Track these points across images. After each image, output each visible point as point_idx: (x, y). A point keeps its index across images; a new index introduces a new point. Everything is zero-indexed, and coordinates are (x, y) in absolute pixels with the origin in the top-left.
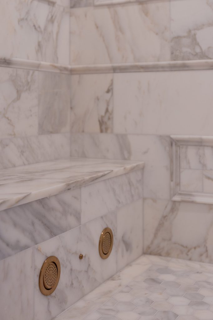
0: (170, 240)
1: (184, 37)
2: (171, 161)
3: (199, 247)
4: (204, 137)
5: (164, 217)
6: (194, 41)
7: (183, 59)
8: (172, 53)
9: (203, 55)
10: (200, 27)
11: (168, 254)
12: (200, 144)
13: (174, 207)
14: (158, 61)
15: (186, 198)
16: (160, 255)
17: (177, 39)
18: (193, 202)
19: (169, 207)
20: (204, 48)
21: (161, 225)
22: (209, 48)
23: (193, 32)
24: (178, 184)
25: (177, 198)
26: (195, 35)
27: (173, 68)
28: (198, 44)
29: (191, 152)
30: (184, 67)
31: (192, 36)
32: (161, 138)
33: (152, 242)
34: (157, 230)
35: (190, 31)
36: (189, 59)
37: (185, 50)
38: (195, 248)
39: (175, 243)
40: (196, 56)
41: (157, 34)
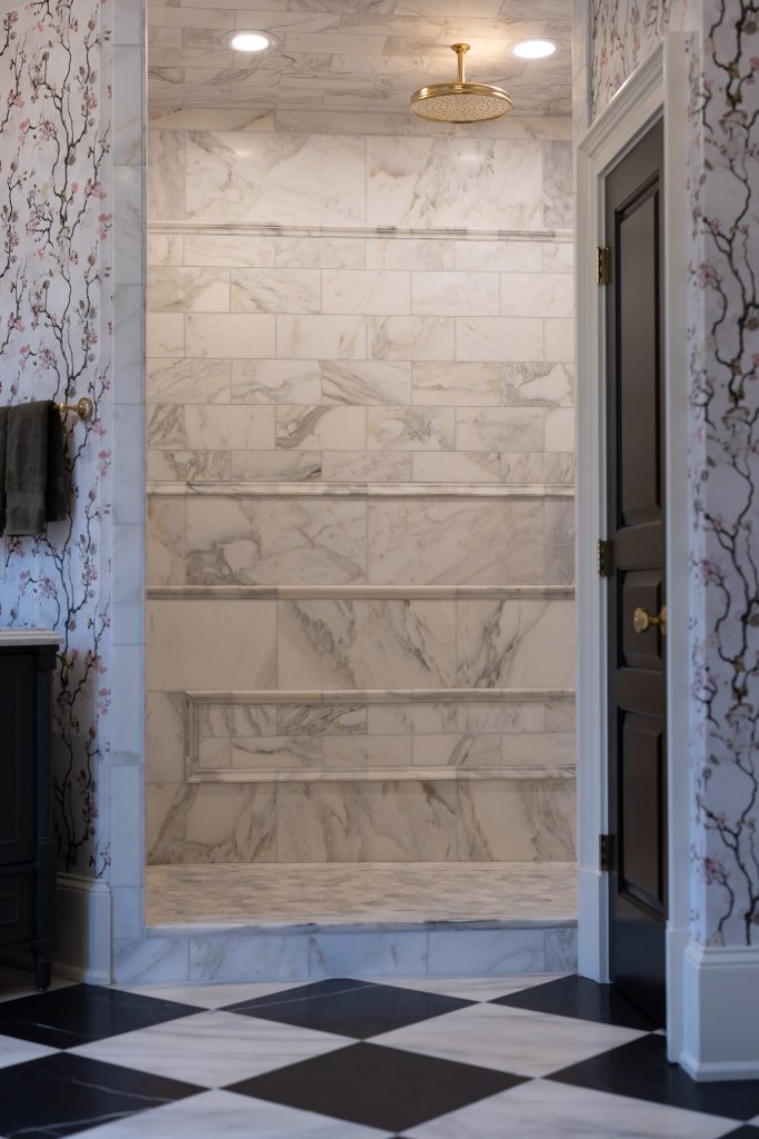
0: (183, 839)
1: (207, 552)
2: (186, 728)
3: (225, 842)
4: (235, 692)
5: (175, 808)
6: (221, 560)
7: (204, 583)
8: (189, 574)
9: (233, 579)
10: (230, 540)
11: (180, 860)
12: (228, 701)
13: (190, 791)
14: (167, 584)
15: (208, 778)
16: (168, 863)
17: (196, 554)
18: (218, 782)
19: (181, 795)
20: (235, 569)
21: (170, 819)
22: (242, 569)
23: (219, 546)
24: (196, 760)
25: (194, 779)
26: (222, 550)
27: (189, 595)
28: (227, 564)
29: (215, 714)
30: (207, 595)
31: (217, 550)
32: (170, 695)
33: (156, 846)
34: (164, 828)
35: (215, 544)
36: (213, 585)
37: (208, 570)
38: (219, 845)
39: (190, 843)
40: (223, 579)
41: (165, 545)
